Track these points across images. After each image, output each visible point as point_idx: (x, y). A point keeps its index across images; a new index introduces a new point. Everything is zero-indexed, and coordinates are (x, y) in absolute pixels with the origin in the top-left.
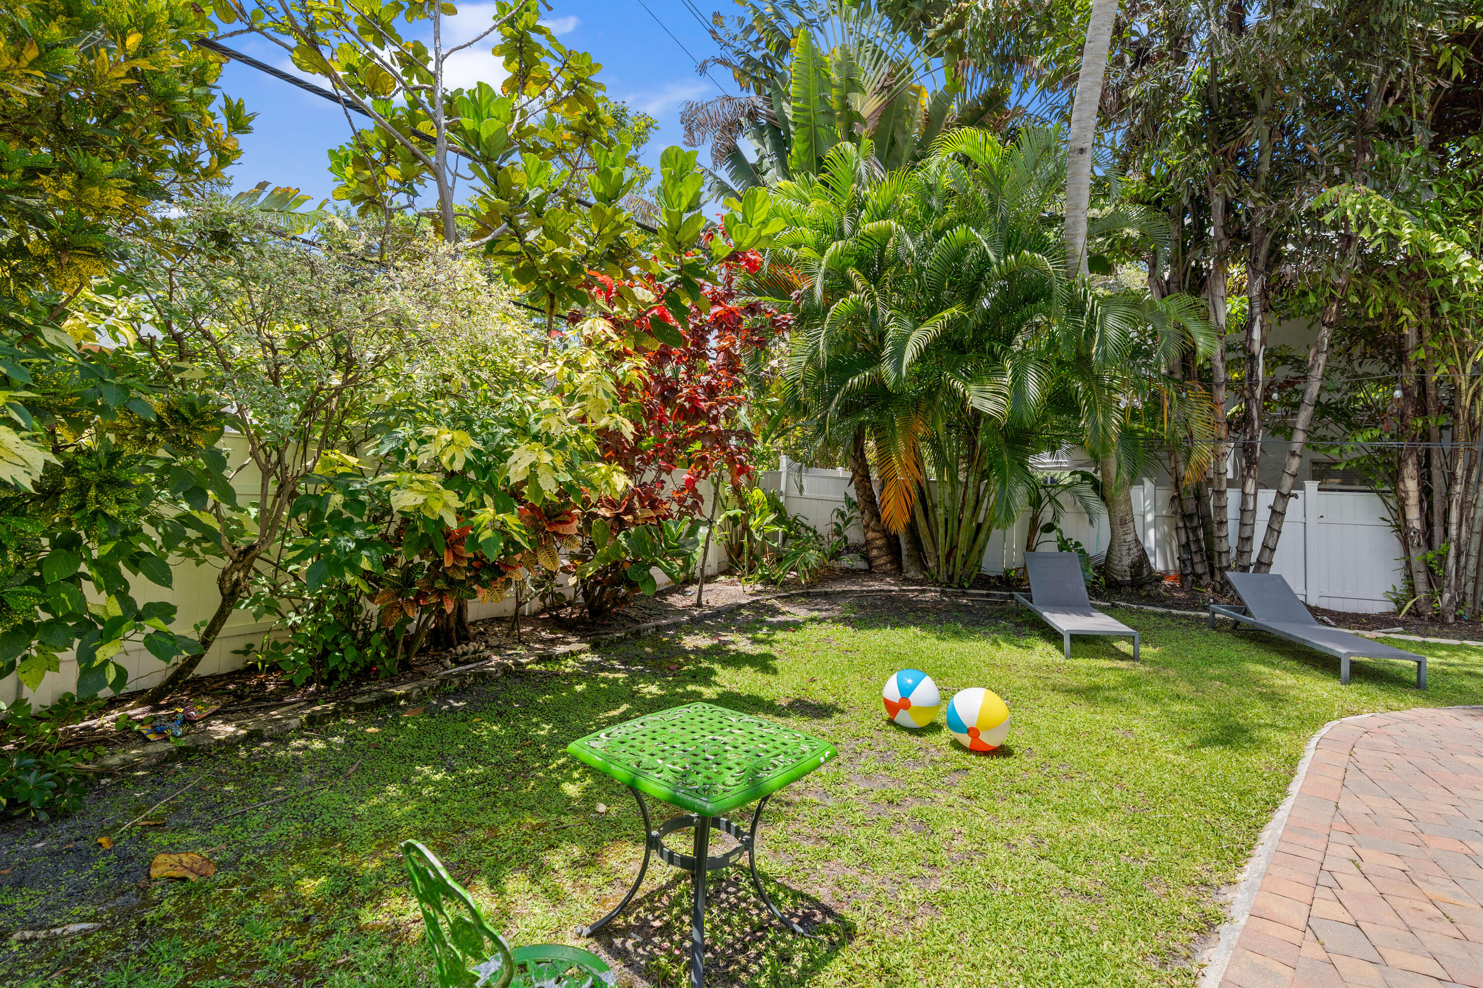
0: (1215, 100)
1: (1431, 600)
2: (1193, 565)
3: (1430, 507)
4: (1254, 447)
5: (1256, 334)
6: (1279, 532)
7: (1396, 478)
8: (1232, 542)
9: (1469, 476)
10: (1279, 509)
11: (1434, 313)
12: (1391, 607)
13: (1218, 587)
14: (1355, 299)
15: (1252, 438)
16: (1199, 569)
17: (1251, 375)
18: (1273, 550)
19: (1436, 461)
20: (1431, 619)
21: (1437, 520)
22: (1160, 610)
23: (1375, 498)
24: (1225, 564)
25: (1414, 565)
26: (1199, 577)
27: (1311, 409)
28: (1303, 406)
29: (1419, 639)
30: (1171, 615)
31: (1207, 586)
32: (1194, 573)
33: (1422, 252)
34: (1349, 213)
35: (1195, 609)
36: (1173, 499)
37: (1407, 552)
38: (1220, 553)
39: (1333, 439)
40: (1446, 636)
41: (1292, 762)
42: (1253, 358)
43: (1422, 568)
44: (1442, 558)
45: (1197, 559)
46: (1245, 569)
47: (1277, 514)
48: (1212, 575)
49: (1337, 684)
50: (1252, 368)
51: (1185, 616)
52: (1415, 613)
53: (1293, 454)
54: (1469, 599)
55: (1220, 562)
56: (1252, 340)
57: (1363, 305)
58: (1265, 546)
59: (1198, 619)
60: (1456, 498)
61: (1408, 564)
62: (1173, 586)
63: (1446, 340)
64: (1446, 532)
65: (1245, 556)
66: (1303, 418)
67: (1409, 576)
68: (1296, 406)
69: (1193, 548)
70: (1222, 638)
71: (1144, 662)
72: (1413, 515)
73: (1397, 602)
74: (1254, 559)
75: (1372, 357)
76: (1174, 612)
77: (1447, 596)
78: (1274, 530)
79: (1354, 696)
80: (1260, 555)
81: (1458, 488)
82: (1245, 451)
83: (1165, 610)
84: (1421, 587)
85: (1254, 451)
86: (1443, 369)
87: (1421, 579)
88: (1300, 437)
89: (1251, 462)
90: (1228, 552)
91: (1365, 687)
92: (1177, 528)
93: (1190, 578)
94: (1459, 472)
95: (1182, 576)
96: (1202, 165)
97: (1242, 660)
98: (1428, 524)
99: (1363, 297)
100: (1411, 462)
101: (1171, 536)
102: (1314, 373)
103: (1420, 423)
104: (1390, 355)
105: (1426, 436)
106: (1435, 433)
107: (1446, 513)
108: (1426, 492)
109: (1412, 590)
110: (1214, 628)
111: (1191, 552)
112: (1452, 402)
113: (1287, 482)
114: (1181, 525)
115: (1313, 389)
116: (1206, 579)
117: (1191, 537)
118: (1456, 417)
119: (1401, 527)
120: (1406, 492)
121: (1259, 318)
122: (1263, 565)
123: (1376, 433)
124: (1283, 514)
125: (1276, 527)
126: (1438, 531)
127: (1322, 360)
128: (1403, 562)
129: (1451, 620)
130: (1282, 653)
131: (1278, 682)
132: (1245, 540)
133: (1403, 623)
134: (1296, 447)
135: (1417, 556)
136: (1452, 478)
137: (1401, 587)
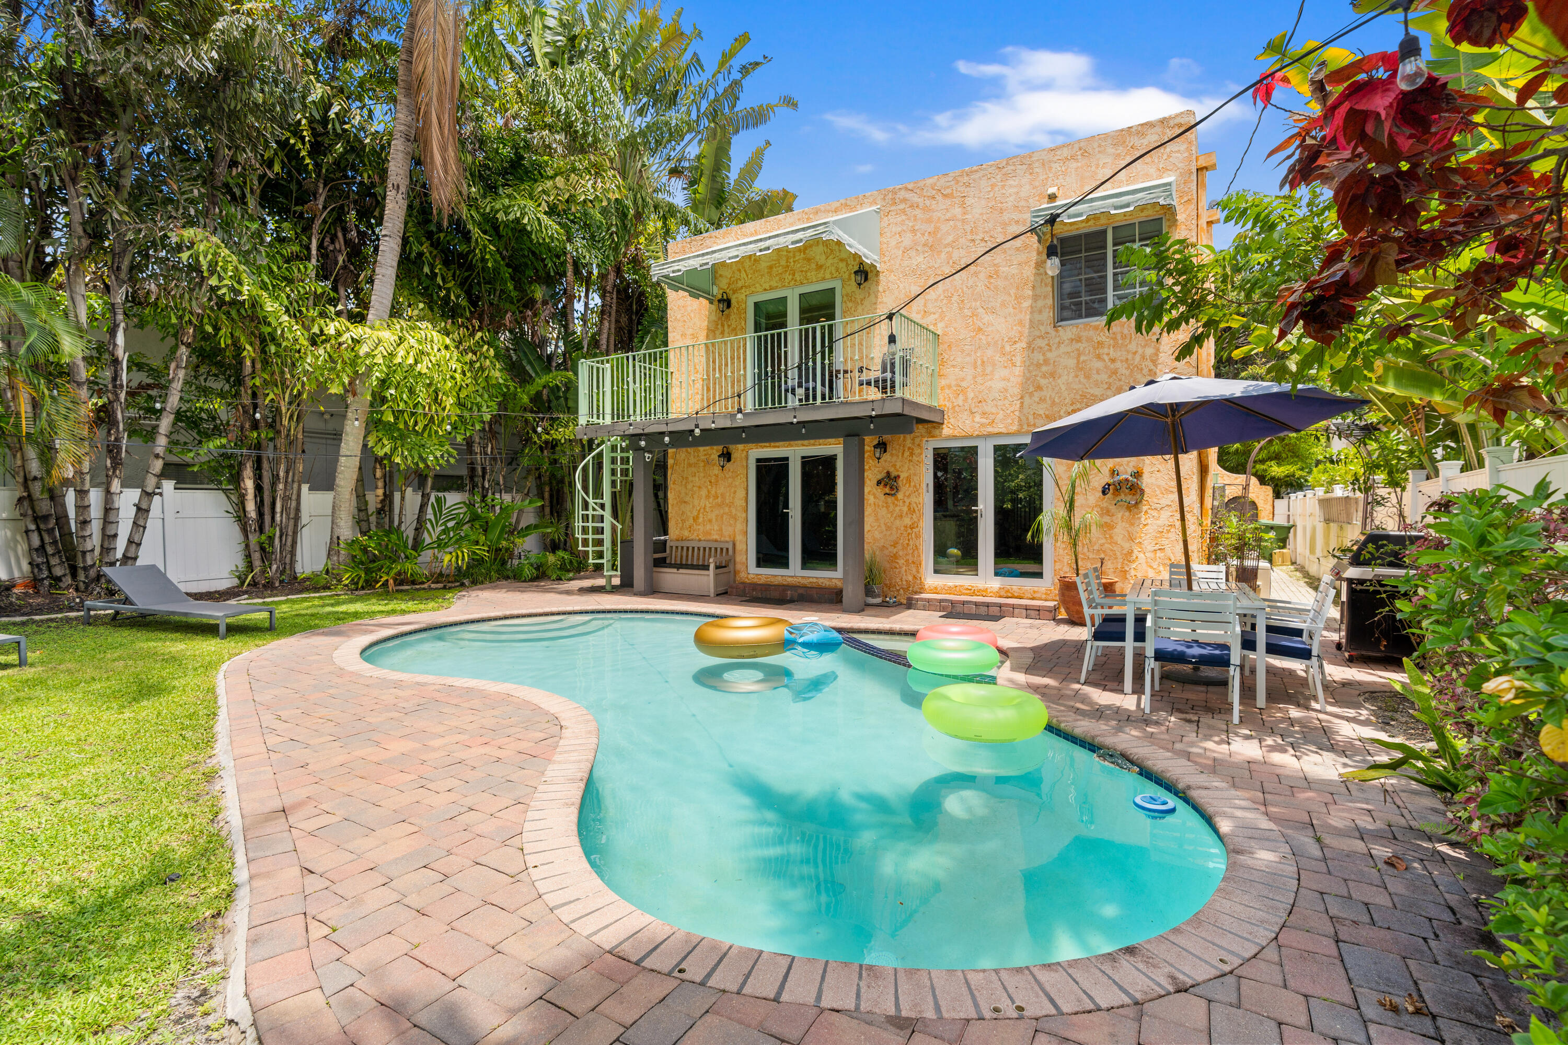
0: (71, 88)
1: (263, 572)
2: (49, 568)
3: (262, 501)
4: (119, 448)
5: (120, 339)
6: (145, 528)
7: (236, 479)
8: (95, 541)
9: (287, 477)
10: (144, 506)
11: (263, 351)
12: (236, 582)
13: (82, 586)
14: (209, 329)
15: (117, 439)
16: (58, 571)
17: (115, 379)
18: (139, 545)
19: (265, 465)
20: (264, 586)
21: (267, 510)
22: (18, 619)
23: (221, 496)
24: (89, 562)
25: (252, 547)
26: (58, 579)
27: (172, 416)
28: (165, 414)
29: (260, 601)
30: (34, 622)
31: (68, 588)
32: (51, 576)
33: (255, 304)
34: (201, 258)
35: (61, 611)
36: (20, 500)
37: (247, 537)
38: (84, 553)
39: (185, 443)
40: (276, 595)
41: (212, 690)
42: (116, 362)
43: (257, 548)
44: (271, 539)
45: (54, 561)
46: (112, 564)
47: (142, 511)
48: (74, 575)
49: (219, 640)
50: (116, 372)
51: (52, 620)
52: (254, 584)
53: (157, 456)
54: (288, 567)
55: (84, 561)
56: (115, 345)
57: (216, 334)
58: (130, 542)
59: (68, 620)
60: (280, 493)
61: (247, 546)
62: (26, 594)
63: (273, 373)
64: (273, 518)
65: (112, 553)
66: (165, 423)
67: (248, 556)
68: (158, 413)
69: (50, 550)
70: (102, 630)
71: (32, 665)
72: (251, 507)
73: (239, 578)
74: (119, 555)
75: (215, 375)
76: (37, 618)
77: (274, 567)
78: (139, 525)
79: (233, 644)
80: (126, 550)
81: (281, 486)
82: (110, 451)
83: (24, 618)
84: (257, 563)
85: (119, 452)
86: (271, 396)
87: (256, 556)
88: (162, 441)
89: (117, 463)
90: (93, 550)
91: (237, 637)
92: (27, 532)
93: (46, 582)
94: (282, 474)
95: (35, 582)
96: (61, 153)
97: (133, 642)
98: (261, 514)
99: (217, 329)
100: (249, 465)
101: (16, 541)
102: (174, 385)
103: (255, 435)
104: (230, 376)
105: (258, 446)
106: (264, 443)
107: (273, 504)
108: (259, 489)
109: (250, 566)
110: (90, 624)
111: (46, 555)
112: (274, 421)
113: (151, 482)
114: (33, 527)
115: (174, 401)
116: (68, 580)
117: (47, 539)
118: (279, 432)
119: (241, 517)
120: (246, 490)
121: (122, 325)
122: (128, 559)
123: (224, 441)
124: (148, 511)
125: (141, 523)
126: (267, 518)
127: (181, 374)
128: (243, 545)
129: (277, 584)
130: (165, 630)
131: (173, 649)
132: (109, 538)
133: (246, 592)
134: (160, 450)
135: (254, 539)
136: (275, 478)
137: (242, 565)
